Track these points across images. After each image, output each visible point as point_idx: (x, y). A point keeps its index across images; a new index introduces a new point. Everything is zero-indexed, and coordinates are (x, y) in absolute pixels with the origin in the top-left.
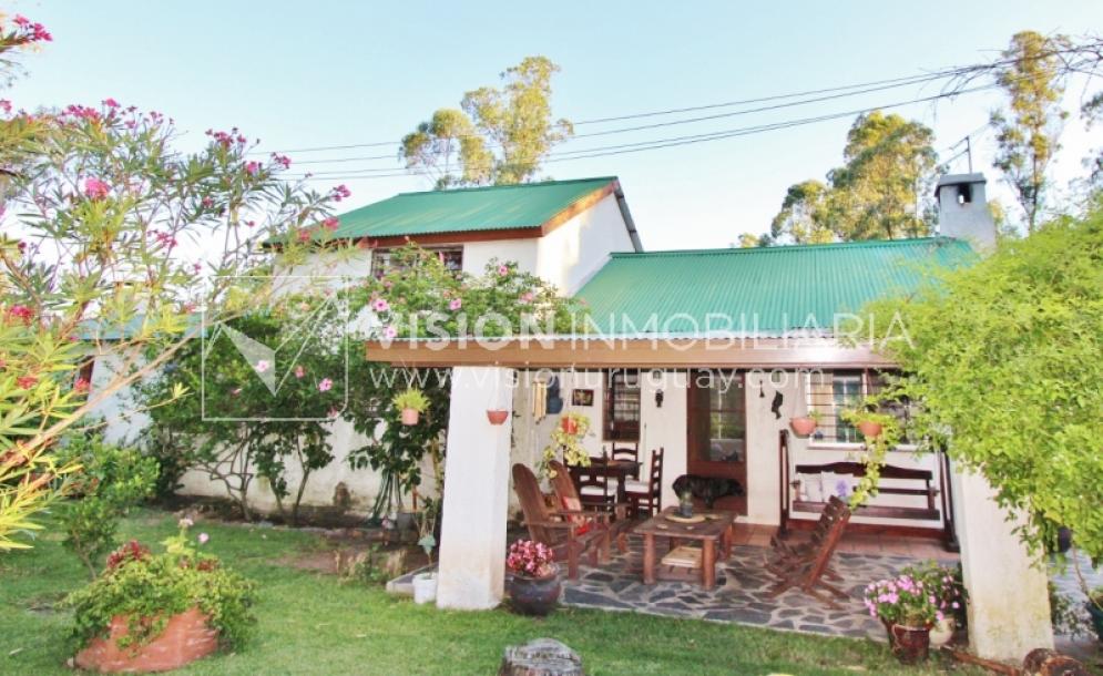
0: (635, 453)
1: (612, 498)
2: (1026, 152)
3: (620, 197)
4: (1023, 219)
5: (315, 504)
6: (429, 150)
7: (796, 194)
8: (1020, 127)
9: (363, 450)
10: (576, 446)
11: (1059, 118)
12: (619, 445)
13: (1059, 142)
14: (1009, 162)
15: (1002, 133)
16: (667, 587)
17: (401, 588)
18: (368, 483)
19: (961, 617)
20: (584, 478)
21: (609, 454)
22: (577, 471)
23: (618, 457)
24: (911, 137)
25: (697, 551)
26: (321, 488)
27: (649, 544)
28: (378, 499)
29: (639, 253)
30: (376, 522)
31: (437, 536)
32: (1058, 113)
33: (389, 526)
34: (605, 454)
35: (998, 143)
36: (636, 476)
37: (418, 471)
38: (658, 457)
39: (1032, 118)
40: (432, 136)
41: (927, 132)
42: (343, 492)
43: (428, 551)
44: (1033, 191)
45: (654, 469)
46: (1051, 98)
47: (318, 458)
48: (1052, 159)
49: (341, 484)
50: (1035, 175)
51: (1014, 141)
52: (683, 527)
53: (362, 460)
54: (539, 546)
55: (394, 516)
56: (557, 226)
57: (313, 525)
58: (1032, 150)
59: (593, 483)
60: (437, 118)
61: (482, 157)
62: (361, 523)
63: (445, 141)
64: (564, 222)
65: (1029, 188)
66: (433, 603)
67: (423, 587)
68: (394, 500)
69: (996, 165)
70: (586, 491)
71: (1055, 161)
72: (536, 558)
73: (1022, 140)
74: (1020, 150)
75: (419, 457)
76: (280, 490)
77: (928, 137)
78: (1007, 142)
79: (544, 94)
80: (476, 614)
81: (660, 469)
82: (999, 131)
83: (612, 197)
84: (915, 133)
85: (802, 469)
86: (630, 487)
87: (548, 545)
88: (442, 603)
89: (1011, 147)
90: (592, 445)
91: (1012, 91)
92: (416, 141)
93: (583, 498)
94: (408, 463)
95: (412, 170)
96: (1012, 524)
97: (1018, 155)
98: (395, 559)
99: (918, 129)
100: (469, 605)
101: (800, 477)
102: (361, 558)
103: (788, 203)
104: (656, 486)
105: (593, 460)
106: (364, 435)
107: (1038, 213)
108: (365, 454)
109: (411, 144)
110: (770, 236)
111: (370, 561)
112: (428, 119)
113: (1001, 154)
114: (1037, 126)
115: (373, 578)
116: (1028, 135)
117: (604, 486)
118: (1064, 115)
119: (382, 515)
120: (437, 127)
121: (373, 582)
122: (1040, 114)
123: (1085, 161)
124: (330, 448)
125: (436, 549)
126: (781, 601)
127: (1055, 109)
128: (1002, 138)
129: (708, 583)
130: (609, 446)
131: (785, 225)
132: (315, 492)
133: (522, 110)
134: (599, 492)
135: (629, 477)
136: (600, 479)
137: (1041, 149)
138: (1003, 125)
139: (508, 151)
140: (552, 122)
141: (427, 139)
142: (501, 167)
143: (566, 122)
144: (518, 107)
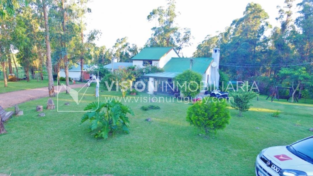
60: (153, 11)
63: (155, 15)
83: (172, 50)
88: (149, 94)
95: (149, 22)
109: (149, 17)
112: (152, 11)
120: (153, 13)
139: (168, 19)
140: (176, 12)
141: (152, 15)
142: (166, 22)
143: (179, 12)
144: (169, 9)
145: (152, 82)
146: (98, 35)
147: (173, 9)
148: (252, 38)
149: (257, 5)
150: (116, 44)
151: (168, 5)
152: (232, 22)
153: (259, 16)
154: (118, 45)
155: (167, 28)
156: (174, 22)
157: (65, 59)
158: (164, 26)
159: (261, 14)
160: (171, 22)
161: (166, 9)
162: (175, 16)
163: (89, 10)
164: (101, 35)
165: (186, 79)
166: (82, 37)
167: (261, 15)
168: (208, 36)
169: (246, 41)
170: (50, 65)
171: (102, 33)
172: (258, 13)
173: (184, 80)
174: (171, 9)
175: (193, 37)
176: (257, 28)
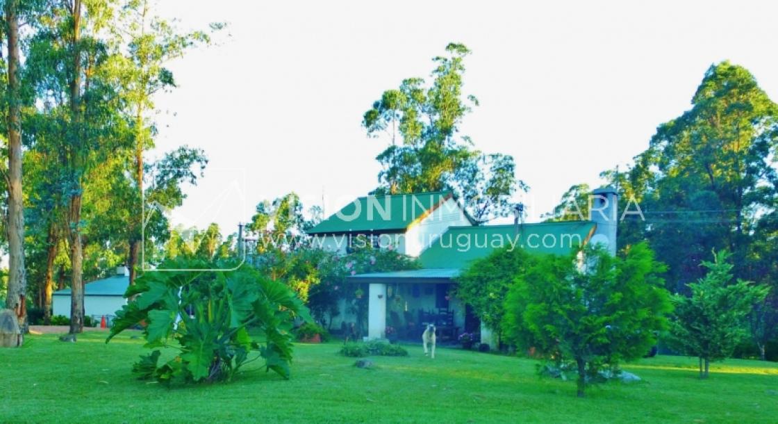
6: (382, 120)
40: (383, 109)
60: (384, 97)
63: (392, 111)
79: (459, 73)
83: (450, 200)
92: (373, 115)
95: (372, 134)
109: (370, 118)
112: (379, 98)
120: (386, 103)
133: (442, 89)
139: (433, 121)
140: (463, 100)
141: (380, 112)
142: (429, 131)
143: (473, 97)
144: (440, 87)
145: (380, 297)
146: (195, 167)
147: (452, 89)
148: (728, 179)
149: (738, 71)
150: (255, 219)
151: (436, 75)
152: (655, 132)
153: (747, 102)
154: (262, 221)
155: (434, 151)
156: (457, 131)
157: (73, 209)
158: (421, 146)
159: (751, 97)
160: (447, 131)
161: (429, 88)
162: (460, 112)
163: (167, 78)
164: (203, 168)
165: (500, 274)
166: (138, 171)
167: (752, 102)
168: (573, 188)
169: (708, 188)
170: (16, 217)
171: (206, 162)
172: (740, 93)
173: (491, 276)
174: (445, 89)
175: (522, 183)
176: (741, 145)
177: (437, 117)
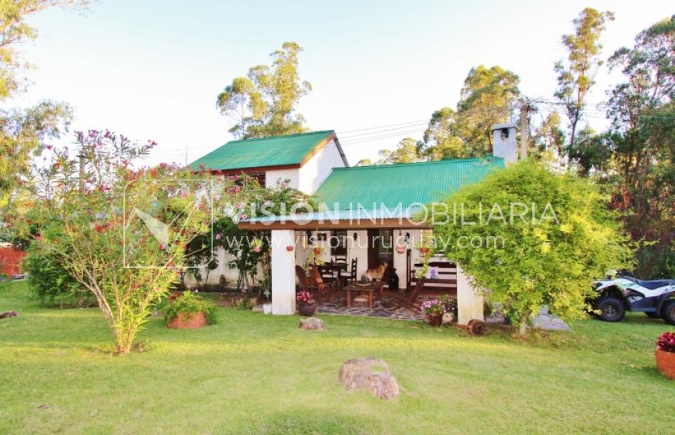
0: (345, 260)
1: (335, 278)
2: (574, 87)
3: (336, 140)
4: (569, 127)
5: (212, 284)
6: (232, 102)
7: (438, 116)
8: (572, 72)
9: (234, 261)
10: (320, 258)
11: (596, 65)
12: (338, 257)
13: (594, 80)
14: (564, 93)
15: (561, 76)
16: (356, 308)
17: (258, 310)
18: (234, 275)
19: (456, 313)
20: (324, 271)
21: (334, 260)
22: (320, 268)
23: (338, 262)
24: (506, 80)
25: (367, 296)
26: (214, 277)
27: (349, 293)
28: (238, 281)
29: (347, 168)
30: (239, 290)
31: (271, 291)
32: (597, 61)
33: (244, 291)
34: (332, 261)
35: (558, 82)
36: (346, 270)
37: (256, 269)
38: (355, 262)
39: (581, 65)
40: (233, 93)
41: (516, 78)
42: (223, 279)
43: (267, 296)
44: (576, 110)
45: (353, 266)
46: (594, 53)
47: (213, 266)
48: (589, 90)
49: (222, 276)
50: (579, 100)
51: (567, 80)
52: (362, 287)
53: (233, 266)
54: (308, 293)
55: (246, 287)
56: (307, 161)
57: (214, 291)
58: (578, 86)
59: (328, 273)
60: (235, 83)
61: (262, 106)
62: (233, 291)
63: (240, 96)
64: (309, 158)
65: (574, 108)
66: (271, 313)
67: (267, 308)
68: (245, 282)
69: (555, 95)
70: (324, 276)
71: (591, 92)
72: (307, 297)
73: (573, 79)
74: (571, 85)
75: (256, 264)
76: (199, 278)
77: (516, 81)
78: (564, 81)
79: (294, 65)
80: (287, 316)
81: (356, 266)
82: (559, 75)
83: (332, 141)
84: (508, 78)
85: (416, 265)
86: (343, 274)
87: (310, 293)
88: (274, 313)
89: (566, 84)
90: (326, 257)
91: (571, 48)
92: (225, 97)
93: (323, 279)
94: (252, 266)
95: (224, 112)
96: (468, 281)
97: (569, 89)
98: (254, 301)
99: (510, 76)
100: (284, 313)
101: (416, 268)
102: (241, 301)
103: (432, 122)
104: (354, 274)
105: (326, 263)
106: (233, 255)
107: (578, 123)
108: (234, 263)
109: (222, 99)
110: (423, 141)
111: (245, 302)
112: (230, 84)
113: (559, 88)
114: (583, 70)
115: (247, 307)
116: (576, 76)
117: (332, 274)
118: (600, 63)
119: (241, 287)
120: (235, 89)
121: (247, 308)
122: (586, 62)
123: (606, 92)
124: (218, 261)
125: (270, 296)
126: (397, 312)
127: (595, 60)
128: (560, 79)
129: (371, 306)
130: (334, 258)
131: (432, 136)
132: (211, 279)
133: (282, 77)
134: (330, 276)
135: (342, 270)
136: (330, 271)
137: (584, 85)
138: (562, 70)
139: (276, 101)
140: (299, 83)
141: (231, 95)
143: (307, 83)
144: (280, 74)
145: (289, 249)
156: (294, 110)
160: (285, 112)
161: (271, 75)
162: (297, 94)
177: (277, 98)
